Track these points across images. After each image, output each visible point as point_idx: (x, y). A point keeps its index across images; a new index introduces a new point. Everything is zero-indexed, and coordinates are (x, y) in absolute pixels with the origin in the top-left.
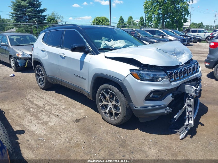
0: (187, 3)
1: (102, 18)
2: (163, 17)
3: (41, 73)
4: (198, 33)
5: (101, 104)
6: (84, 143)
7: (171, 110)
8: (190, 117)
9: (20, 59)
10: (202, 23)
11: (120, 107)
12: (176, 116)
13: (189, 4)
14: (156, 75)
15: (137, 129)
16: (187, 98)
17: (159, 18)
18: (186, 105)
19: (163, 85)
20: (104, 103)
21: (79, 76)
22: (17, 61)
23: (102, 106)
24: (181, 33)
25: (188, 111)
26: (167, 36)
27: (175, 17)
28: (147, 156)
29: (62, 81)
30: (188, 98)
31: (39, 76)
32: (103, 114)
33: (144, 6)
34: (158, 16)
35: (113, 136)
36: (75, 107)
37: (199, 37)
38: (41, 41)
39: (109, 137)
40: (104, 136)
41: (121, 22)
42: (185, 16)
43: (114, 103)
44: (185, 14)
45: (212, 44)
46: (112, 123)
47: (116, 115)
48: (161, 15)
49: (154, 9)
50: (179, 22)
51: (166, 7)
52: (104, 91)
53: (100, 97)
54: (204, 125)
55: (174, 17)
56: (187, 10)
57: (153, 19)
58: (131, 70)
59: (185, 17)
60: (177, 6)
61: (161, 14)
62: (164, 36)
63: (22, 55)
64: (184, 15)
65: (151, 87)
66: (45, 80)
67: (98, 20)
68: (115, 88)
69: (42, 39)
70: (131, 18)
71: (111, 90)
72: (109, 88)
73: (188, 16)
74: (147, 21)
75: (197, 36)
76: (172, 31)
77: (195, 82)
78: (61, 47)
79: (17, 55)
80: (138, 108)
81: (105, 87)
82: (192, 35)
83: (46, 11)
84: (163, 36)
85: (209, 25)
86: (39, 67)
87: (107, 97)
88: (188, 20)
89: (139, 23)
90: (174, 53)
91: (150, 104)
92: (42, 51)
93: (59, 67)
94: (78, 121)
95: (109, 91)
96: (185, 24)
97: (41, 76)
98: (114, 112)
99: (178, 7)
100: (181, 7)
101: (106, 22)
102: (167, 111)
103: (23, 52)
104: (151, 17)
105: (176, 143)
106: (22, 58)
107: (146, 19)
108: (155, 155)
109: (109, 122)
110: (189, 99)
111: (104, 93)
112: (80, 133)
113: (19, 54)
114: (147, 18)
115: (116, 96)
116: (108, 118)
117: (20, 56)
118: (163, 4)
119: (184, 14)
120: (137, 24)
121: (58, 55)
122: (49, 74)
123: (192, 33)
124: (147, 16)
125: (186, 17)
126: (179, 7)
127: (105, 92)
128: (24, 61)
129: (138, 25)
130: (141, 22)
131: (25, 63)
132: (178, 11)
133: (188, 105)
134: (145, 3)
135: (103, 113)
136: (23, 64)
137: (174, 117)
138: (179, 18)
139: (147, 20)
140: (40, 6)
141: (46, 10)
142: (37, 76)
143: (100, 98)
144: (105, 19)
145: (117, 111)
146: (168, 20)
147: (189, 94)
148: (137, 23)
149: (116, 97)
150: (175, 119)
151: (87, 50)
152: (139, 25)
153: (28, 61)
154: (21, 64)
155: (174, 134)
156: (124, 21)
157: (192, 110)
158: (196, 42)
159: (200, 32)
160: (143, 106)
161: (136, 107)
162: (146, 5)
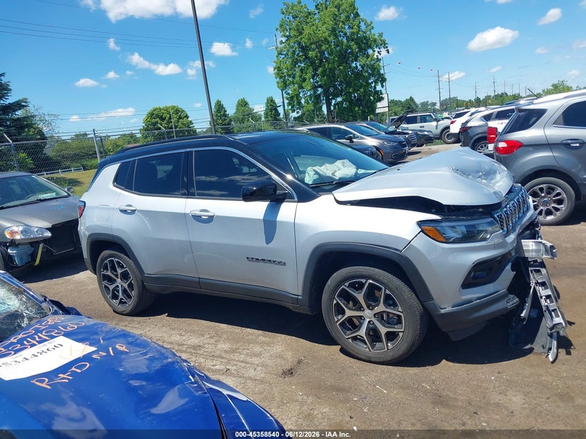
0: (375, 57)
1: (167, 109)
2: (326, 93)
3: (119, 271)
4: (421, 122)
5: (341, 319)
6: (349, 419)
7: (517, 299)
8: (551, 309)
9: (19, 244)
10: (411, 99)
11: (401, 314)
12: (524, 312)
13: (380, 57)
14: (473, 226)
15: (444, 362)
16: (530, 269)
17: (317, 97)
18: (533, 285)
19: (495, 247)
20: (349, 313)
21: (263, 260)
22: (9, 251)
23: (342, 325)
24: (386, 127)
25: (541, 297)
26: (362, 138)
27: (355, 91)
28: (512, 412)
29: (200, 283)
30: (532, 269)
31: (111, 281)
32: (349, 343)
33: (276, 71)
34: (315, 92)
35: (401, 388)
36: (255, 342)
37: (426, 133)
38: (112, 187)
39: (395, 392)
40: (382, 392)
41: (219, 114)
42: (375, 87)
43: (381, 308)
44: (376, 82)
45: (502, 145)
46: (381, 360)
47: (391, 336)
48: (320, 90)
49: (300, 76)
50: (367, 102)
51: (330, 69)
52: (347, 284)
53: (335, 302)
54: (574, 323)
55: (351, 90)
56: (379, 71)
57: (303, 101)
58: (420, 223)
59: (377, 89)
60: (354, 65)
61: (320, 86)
62: (354, 140)
63: (22, 232)
64: (373, 85)
65: (472, 255)
66: (135, 287)
67: (157, 116)
68: (381, 271)
69: (113, 182)
70: (243, 104)
71: (367, 278)
72: (364, 273)
73: (383, 86)
74: (290, 107)
75: (420, 131)
76: (365, 125)
77: (528, 232)
78: (189, 195)
79: (8, 236)
80: (449, 309)
81: (352, 274)
82: (407, 129)
83: (26, 106)
84: (350, 139)
85: (428, 102)
86: (114, 257)
87: (360, 296)
88: (385, 96)
89: (266, 114)
90: (481, 174)
91: (474, 294)
92: (124, 211)
93: (190, 247)
94: (290, 372)
95: (364, 281)
96: (379, 105)
97: (119, 280)
98: (383, 330)
99: (357, 66)
100: (362, 67)
101: (180, 118)
102: (511, 303)
103: (26, 225)
104: (298, 96)
105: (547, 372)
106: (23, 242)
107: (283, 102)
108: (526, 406)
109: (373, 360)
110: (535, 270)
111: (347, 289)
112: (319, 398)
113: (12, 233)
114: (287, 99)
115: (385, 291)
116: (367, 349)
117: (18, 237)
118: (320, 64)
119: (372, 82)
120: (260, 118)
121: (185, 215)
122: (150, 269)
123: (408, 124)
124: (288, 94)
125: (379, 88)
126: (359, 67)
127: (351, 286)
128: (30, 250)
129: (263, 119)
130: (271, 110)
131: (33, 256)
132: (358, 75)
133: (537, 283)
134: (276, 63)
135: (350, 340)
136: (26, 259)
137: (522, 315)
138: (365, 91)
139: (289, 104)
140: (7, 93)
141: (26, 102)
142: (105, 283)
143: (337, 303)
144: (177, 110)
145: (394, 328)
146: (339, 99)
147: (530, 260)
148: (260, 115)
149: (388, 292)
150: (524, 319)
151: (281, 192)
152: (266, 117)
153: (43, 248)
154: (21, 259)
155: (529, 354)
156: (226, 111)
157: (550, 293)
158: (422, 145)
159: (424, 119)
160: (458, 301)
161: (442, 307)
162: (279, 67)
